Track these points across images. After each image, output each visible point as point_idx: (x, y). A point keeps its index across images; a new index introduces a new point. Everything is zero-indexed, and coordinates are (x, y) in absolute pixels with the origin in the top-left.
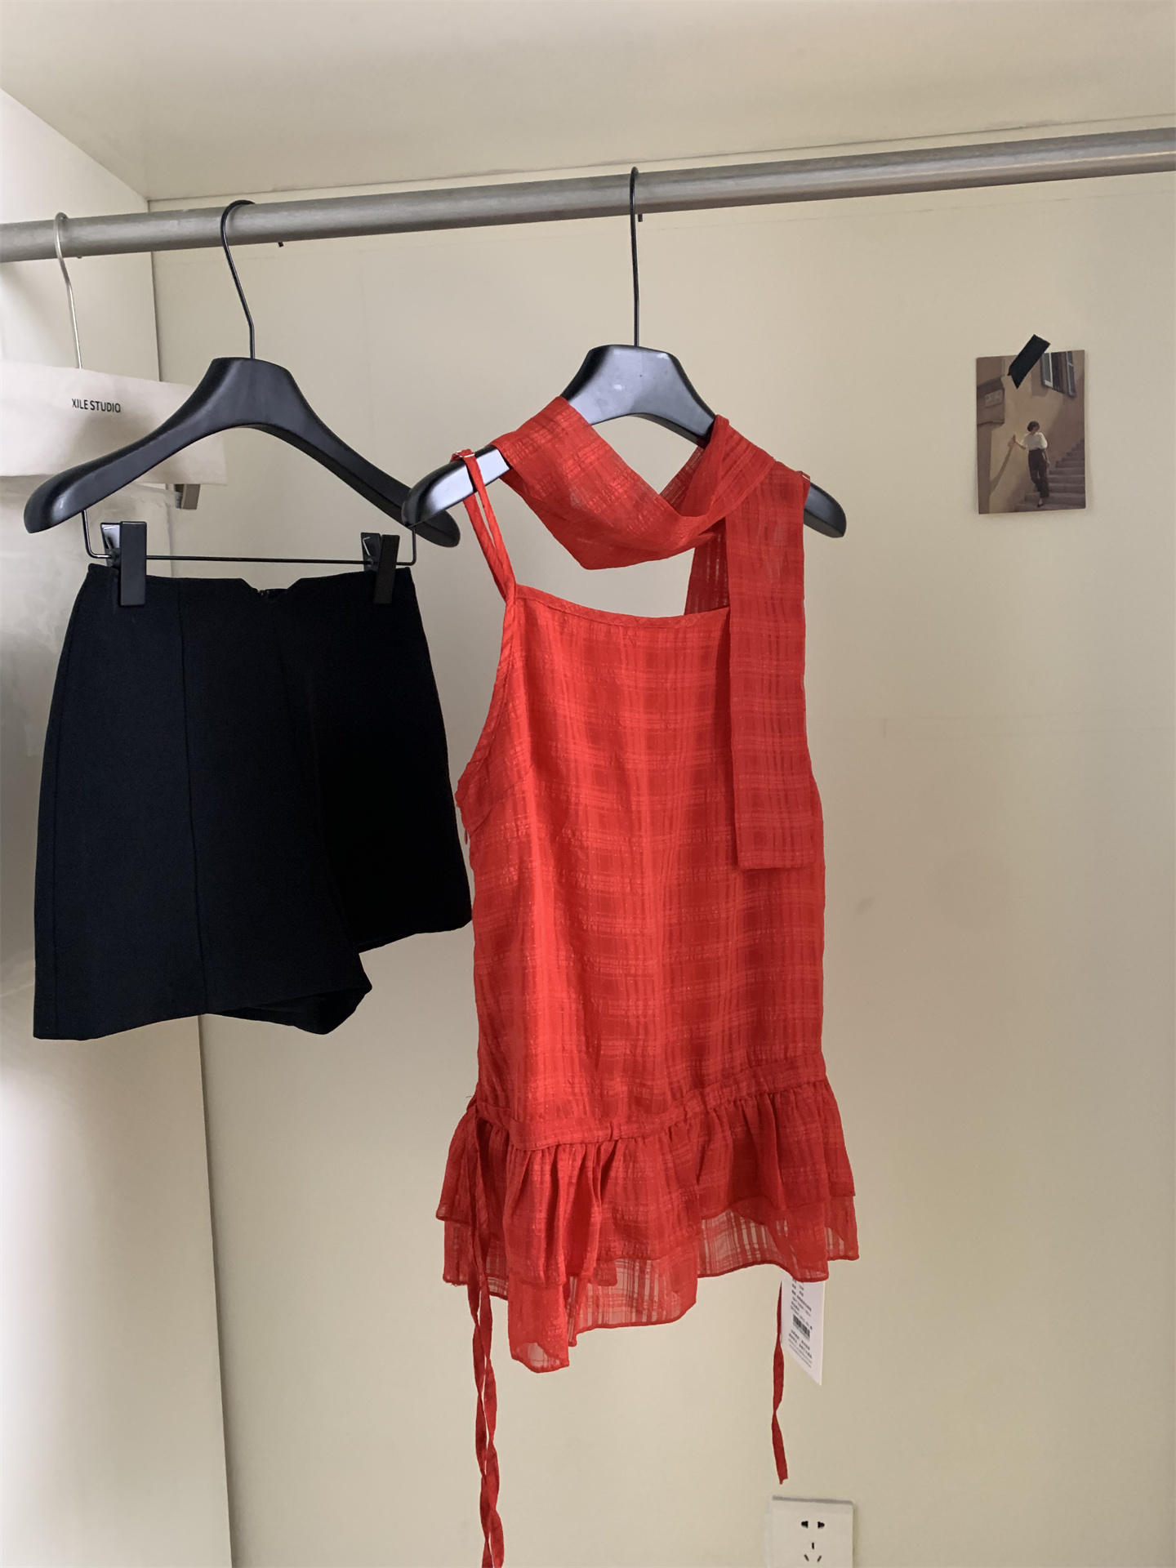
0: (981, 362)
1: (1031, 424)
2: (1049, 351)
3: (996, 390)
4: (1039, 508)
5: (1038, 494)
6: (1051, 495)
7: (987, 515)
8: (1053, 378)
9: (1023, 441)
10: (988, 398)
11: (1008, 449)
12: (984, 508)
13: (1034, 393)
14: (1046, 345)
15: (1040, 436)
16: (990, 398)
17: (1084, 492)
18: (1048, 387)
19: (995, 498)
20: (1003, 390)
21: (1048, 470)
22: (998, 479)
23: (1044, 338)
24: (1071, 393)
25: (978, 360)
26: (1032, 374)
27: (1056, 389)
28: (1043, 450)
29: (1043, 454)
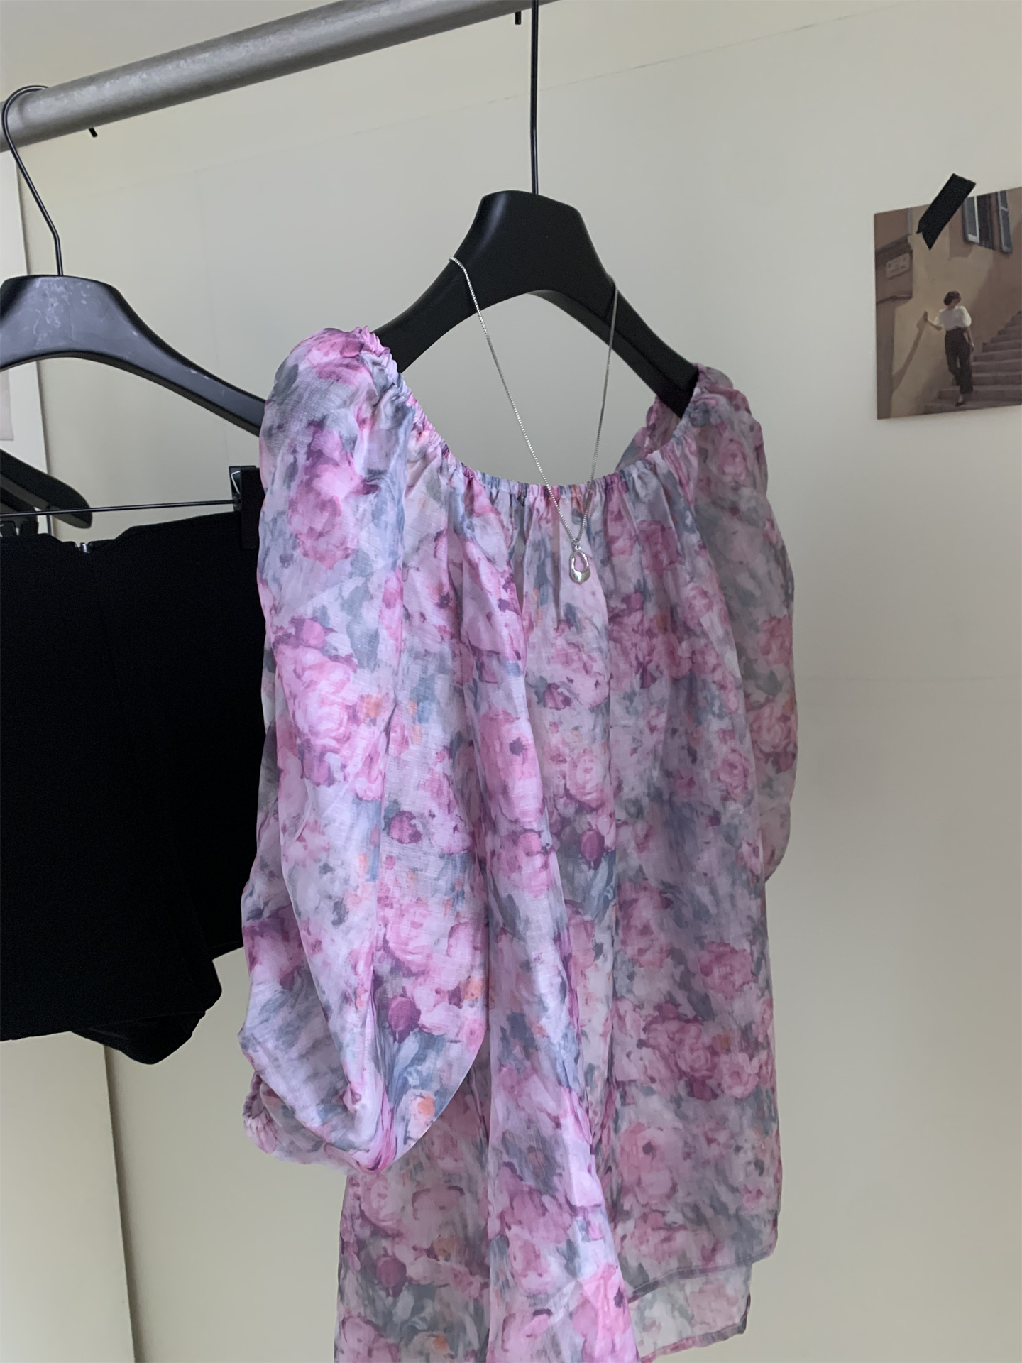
0: (881, 220)
1: (948, 294)
2: (974, 193)
3: (900, 255)
4: (959, 407)
5: (958, 388)
6: (975, 388)
7: (887, 420)
8: (980, 230)
9: (937, 318)
10: (890, 266)
11: (916, 331)
12: (884, 411)
13: (954, 254)
14: (971, 185)
15: (961, 312)
16: (894, 265)
18: (972, 243)
19: (900, 398)
20: (911, 252)
21: (972, 356)
22: (903, 372)
23: (967, 178)
24: (1005, 248)
25: (876, 216)
26: (951, 227)
27: (984, 244)
28: (964, 330)
29: (965, 335)
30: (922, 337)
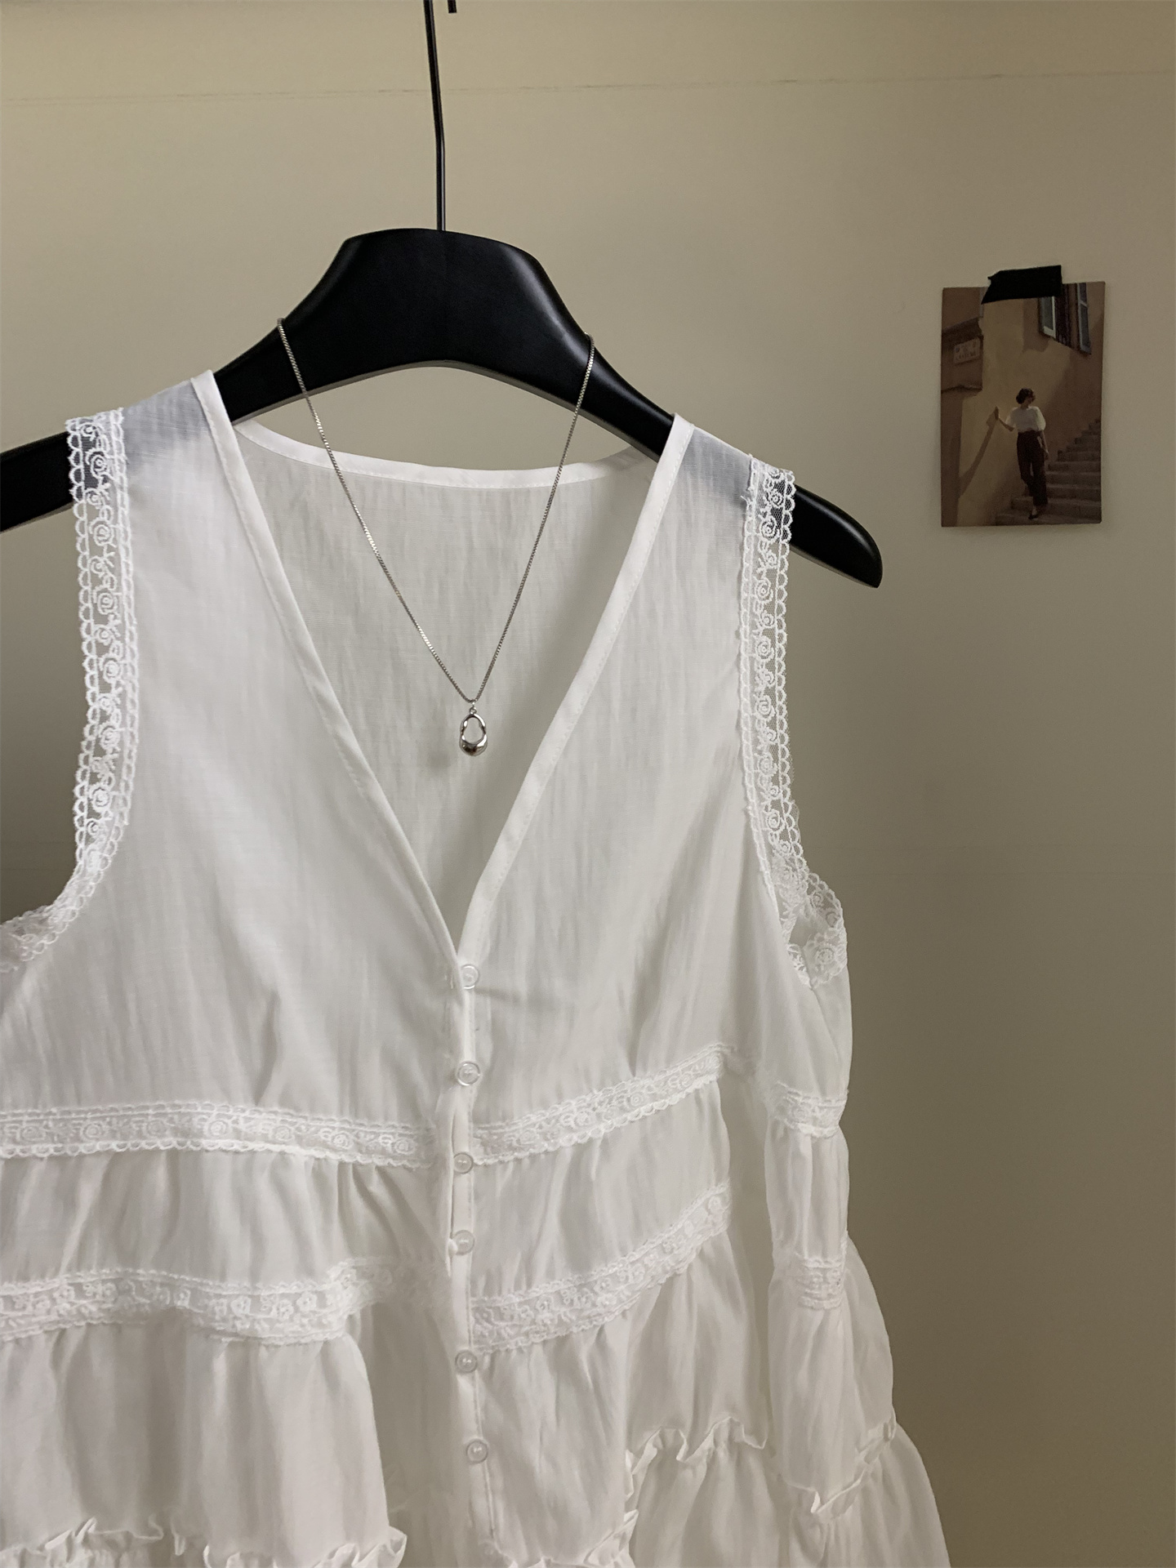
0: (951, 297)
1: (1022, 390)
3: (969, 339)
4: (1033, 520)
5: (1030, 499)
6: (1050, 501)
7: (952, 528)
8: (1057, 323)
9: (1009, 418)
10: (957, 351)
11: (986, 429)
12: (949, 519)
13: (1027, 347)
15: (1035, 412)
16: (961, 351)
17: (1099, 499)
18: (1049, 337)
19: (967, 504)
20: (981, 338)
21: (1046, 463)
22: (971, 473)
24: (1083, 347)
25: (945, 291)
26: (1025, 314)
27: (1060, 336)
28: (1039, 433)
29: (1039, 438)
30: (995, 435)
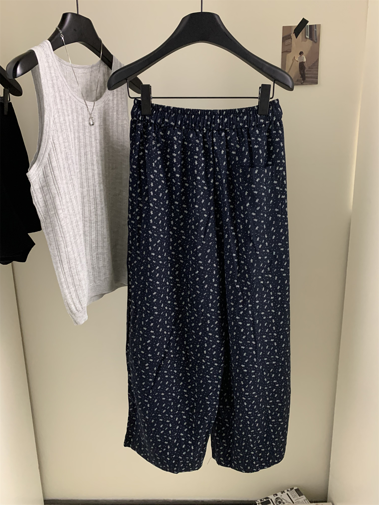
0: (285, 28)
1: (300, 52)
2: (308, 24)
3: (289, 39)
4: (302, 84)
5: (302, 79)
6: (306, 79)
8: (309, 35)
9: (297, 59)
11: (292, 61)
13: (302, 41)
14: (307, 22)
15: (304, 57)
16: (287, 42)
17: (317, 78)
18: (307, 38)
20: (292, 39)
21: (305, 70)
23: (307, 20)
24: (315, 41)
25: (283, 27)
26: (302, 34)
27: (310, 38)
28: (304, 62)
29: (304, 64)
30: (294, 63)
